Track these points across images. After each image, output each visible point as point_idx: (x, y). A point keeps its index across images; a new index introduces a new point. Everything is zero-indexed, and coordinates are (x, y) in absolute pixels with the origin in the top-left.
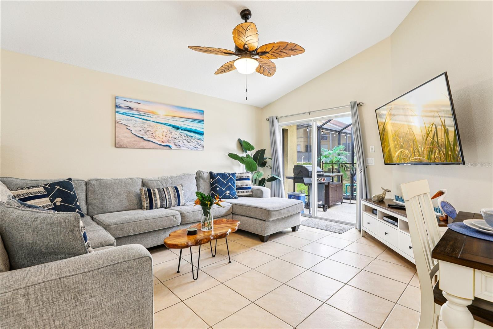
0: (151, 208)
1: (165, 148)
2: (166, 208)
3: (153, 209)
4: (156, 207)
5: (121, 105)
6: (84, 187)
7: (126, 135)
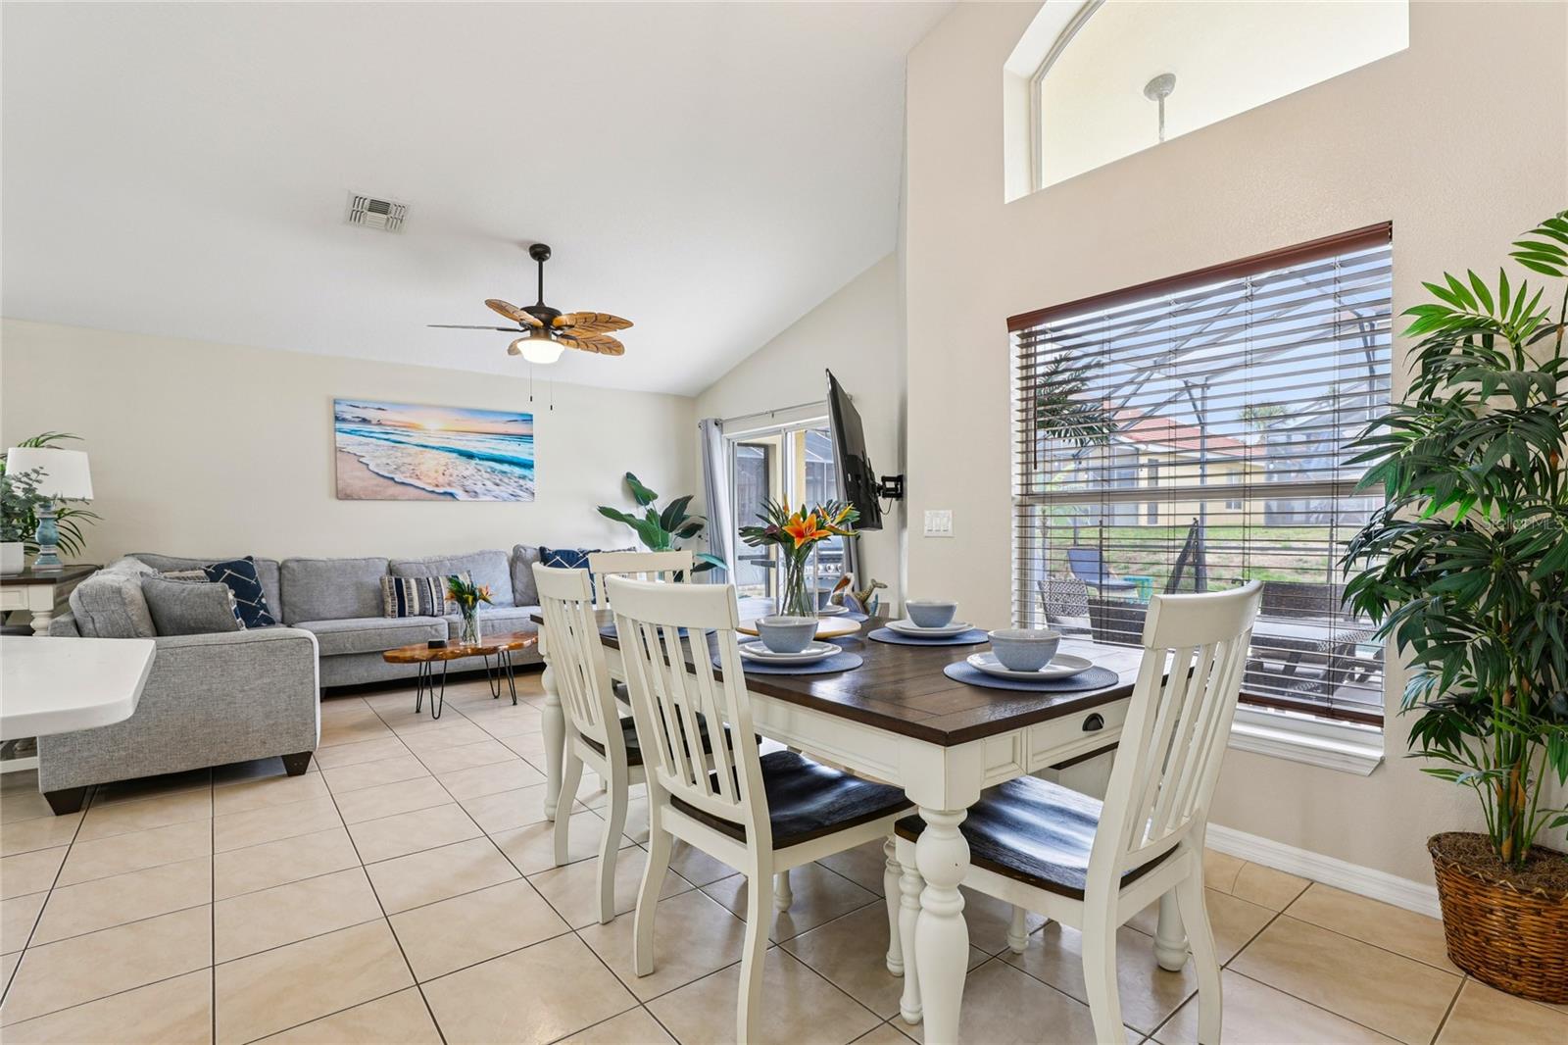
0: (402, 614)
1: (442, 497)
2: (433, 616)
3: (404, 616)
4: (411, 613)
5: (348, 416)
6: (276, 574)
7: (359, 474)
